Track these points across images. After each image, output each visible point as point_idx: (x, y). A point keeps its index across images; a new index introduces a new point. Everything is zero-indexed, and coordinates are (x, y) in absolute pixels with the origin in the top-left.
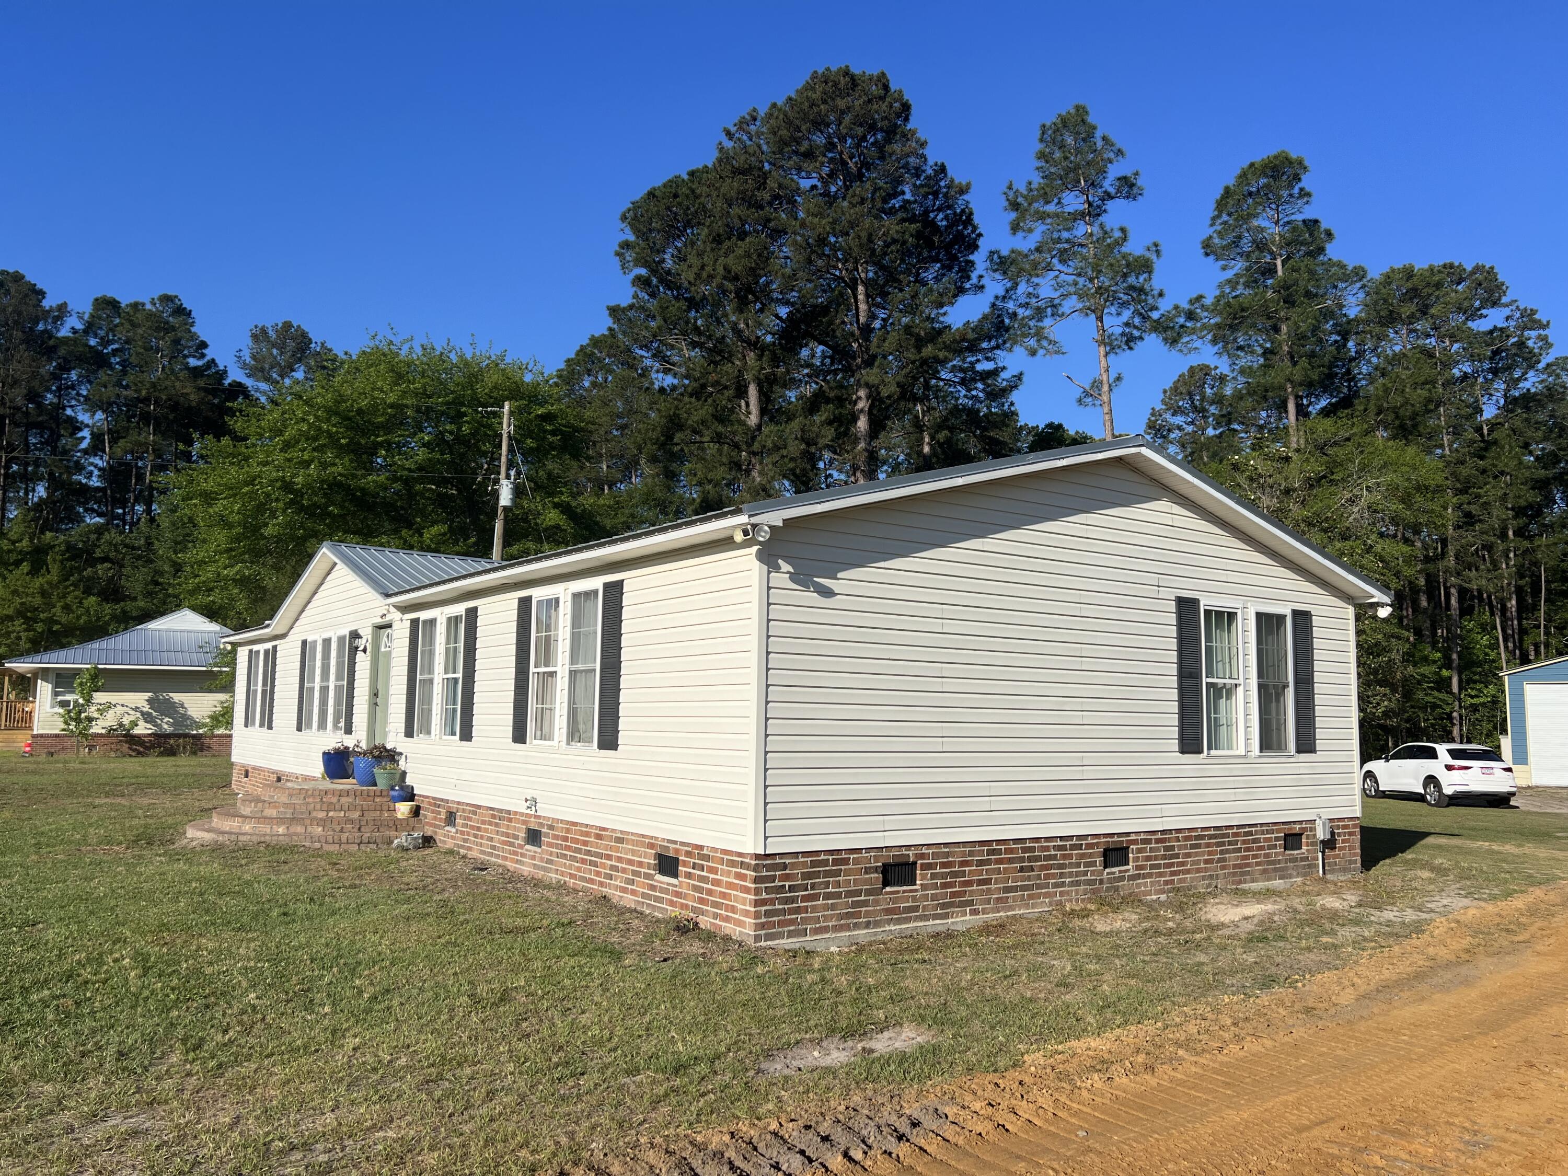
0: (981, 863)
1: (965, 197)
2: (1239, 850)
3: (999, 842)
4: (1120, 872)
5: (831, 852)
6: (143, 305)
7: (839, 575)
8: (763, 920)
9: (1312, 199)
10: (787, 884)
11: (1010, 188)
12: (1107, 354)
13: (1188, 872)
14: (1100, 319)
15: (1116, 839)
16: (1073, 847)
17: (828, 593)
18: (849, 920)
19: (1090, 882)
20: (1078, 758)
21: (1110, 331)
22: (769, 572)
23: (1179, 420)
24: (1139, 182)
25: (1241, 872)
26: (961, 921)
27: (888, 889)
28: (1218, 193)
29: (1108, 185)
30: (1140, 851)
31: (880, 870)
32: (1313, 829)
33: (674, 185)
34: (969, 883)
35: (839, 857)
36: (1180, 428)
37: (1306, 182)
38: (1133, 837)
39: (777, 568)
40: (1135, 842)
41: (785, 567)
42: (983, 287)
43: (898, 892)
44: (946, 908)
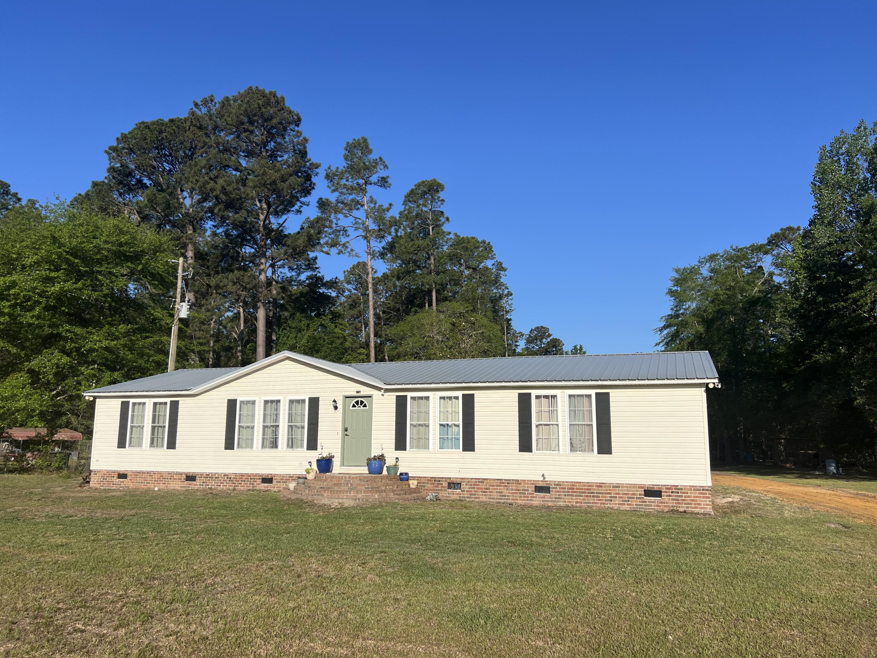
1: (317, 170)
9: (445, 203)
11: (329, 168)
12: (372, 259)
14: (368, 242)
21: (374, 248)
23: (349, 287)
24: (389, 180)
28: (407, 191)
29: (374, 179)
33: (160, 123)
36: (350, 291)
37: (441, 195)
42: (301, 212)
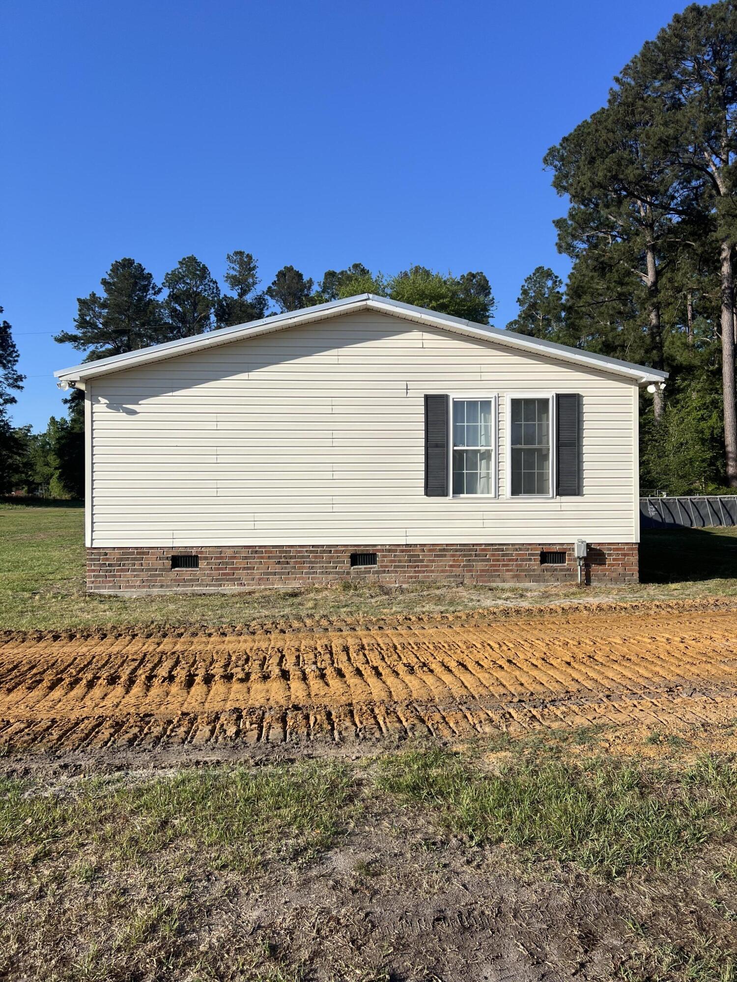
0: (246, 558)
2: (489, 560)
3: (260, 547)
4: (365, 568)
5: (136, 548)
6: (346, 272)
7: (140, 403)
8: (93, 579)
10: (107, 563)
13: (432, 571)
15: (362, 548)
16: (324, 552)
17: (134, 412)
18: (148, 583)
19: (337, 573)
20: (329, 499)
22: (92, 405)
25: (491, 573)
26: (230, 589)
27: (176, 569)
30: (384, 556)
31: (169, 559)
32: (573, 550)
34: (236, 569)
35: (142, 552)
38: (379, 547)
39: (98, 402)
40: (379, 551)
41: (103, 400)
43: (183, 571)
44: (219, 582)
